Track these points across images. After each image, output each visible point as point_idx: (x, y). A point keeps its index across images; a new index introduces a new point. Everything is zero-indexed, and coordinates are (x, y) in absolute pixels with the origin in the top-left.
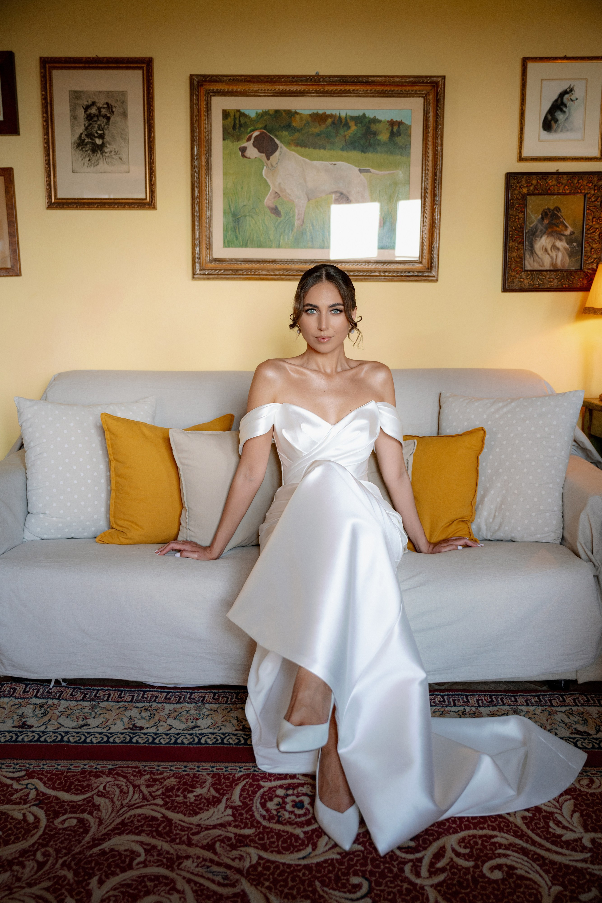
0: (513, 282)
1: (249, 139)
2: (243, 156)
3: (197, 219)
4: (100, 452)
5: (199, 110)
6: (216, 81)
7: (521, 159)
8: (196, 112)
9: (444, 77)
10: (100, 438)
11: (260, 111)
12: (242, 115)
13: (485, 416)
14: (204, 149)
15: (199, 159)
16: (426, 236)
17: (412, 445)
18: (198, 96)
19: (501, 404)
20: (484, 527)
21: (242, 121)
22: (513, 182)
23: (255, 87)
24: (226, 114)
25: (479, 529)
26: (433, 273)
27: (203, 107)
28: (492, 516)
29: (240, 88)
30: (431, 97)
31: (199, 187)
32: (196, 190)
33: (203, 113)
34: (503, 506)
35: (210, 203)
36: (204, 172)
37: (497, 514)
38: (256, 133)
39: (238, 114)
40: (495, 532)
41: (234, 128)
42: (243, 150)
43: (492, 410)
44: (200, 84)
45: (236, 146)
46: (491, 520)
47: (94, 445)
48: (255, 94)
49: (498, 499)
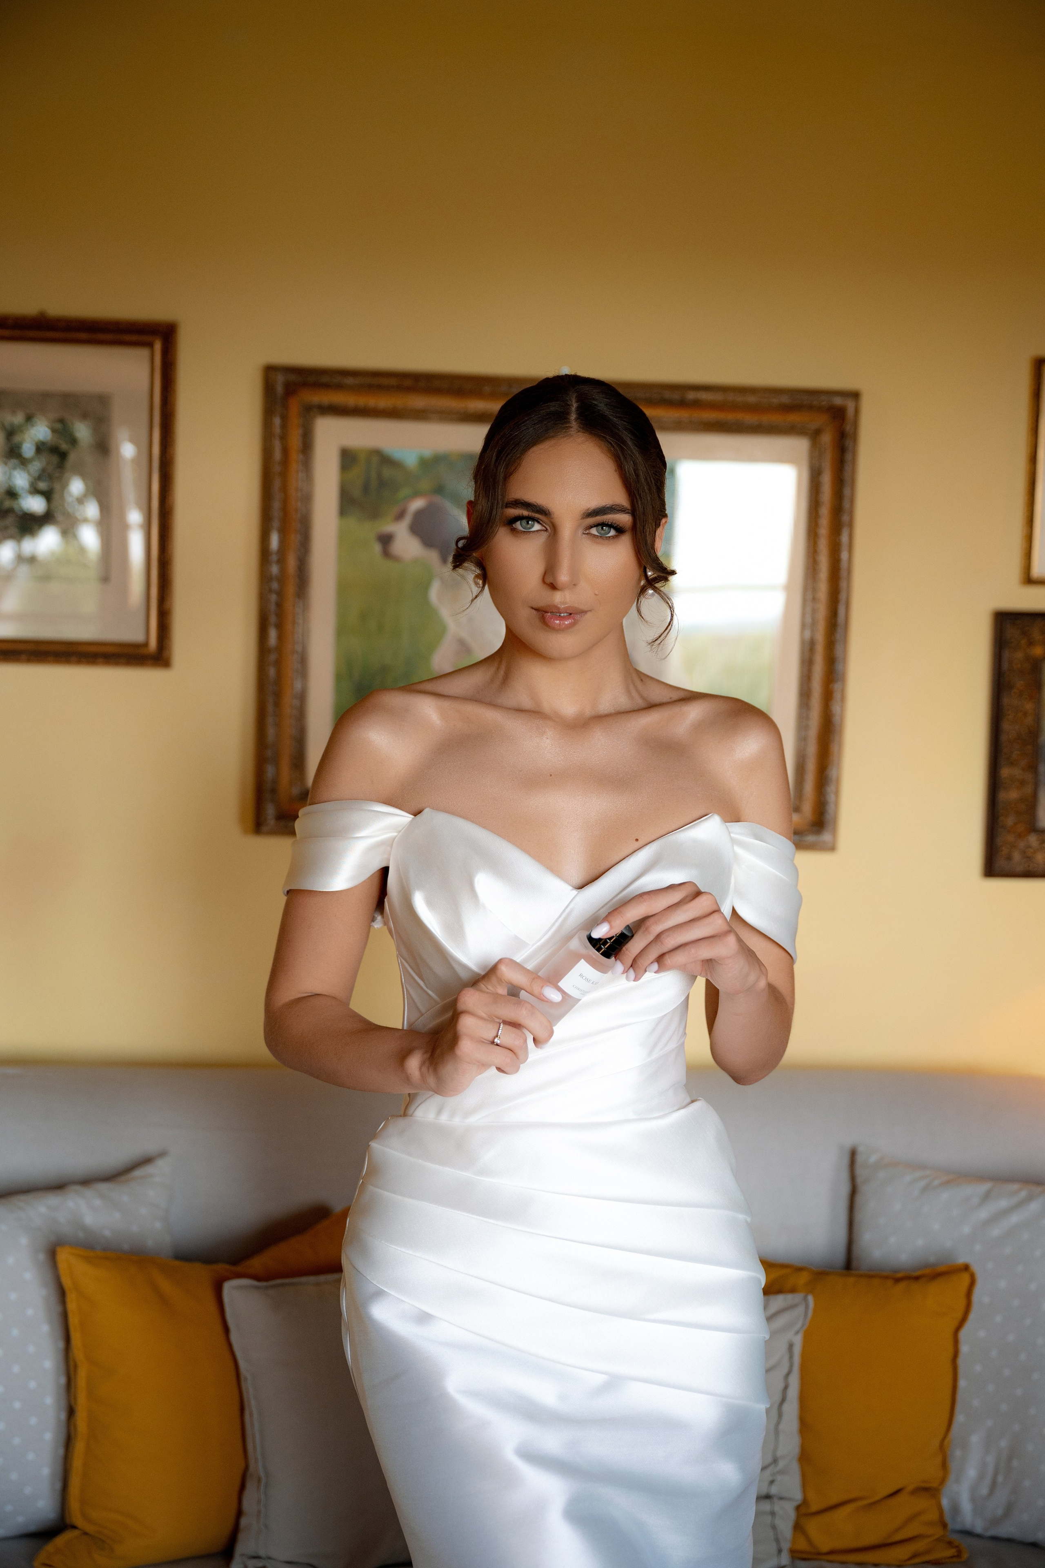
0: (1009, 858)
1: (400, 516)
2: (387, 553)
3: (270, 700)
4: (45, 1328)
5: (285, 451)
6: (327, 386)
7: (1029, 580)
8: (277, 455)
9: (855, 395)
10: (44, 1292)
11: (428, 453)
12: (384, 459)
13: (966, 1230)
14: (294, 539)
15: (282, 561)
16: (812, 749)
17: (801, 1309)
18: (284, 418)
19: (1003, 1203)
20: (966, 1506)
21: (387, 472)
22: (1011, 632)
23: (418, 402)
24: (348, 458)
25: (956, 1509)
26: (826, 837)
27: (295, 440)
28: (988, 1481)
29: (383, 402)
30: (827, 438)
31: (279, 626)
32: (273, 634)
33: (295, 457)
34: (1015, 1463)
35: (303, 661)
36: (291, 589)
37: (1000, 1479)
38: (417, 504)
39: (375, 460)
40: (995, 1522)
41: (366, 489)
42: (386, 540)
43: (983, 1214)
44: (291, 390)
45: (367, 530)
46: (984, 1491)
47: (30, 1312)
48: (419, 415)
49: (1003, 1443)
